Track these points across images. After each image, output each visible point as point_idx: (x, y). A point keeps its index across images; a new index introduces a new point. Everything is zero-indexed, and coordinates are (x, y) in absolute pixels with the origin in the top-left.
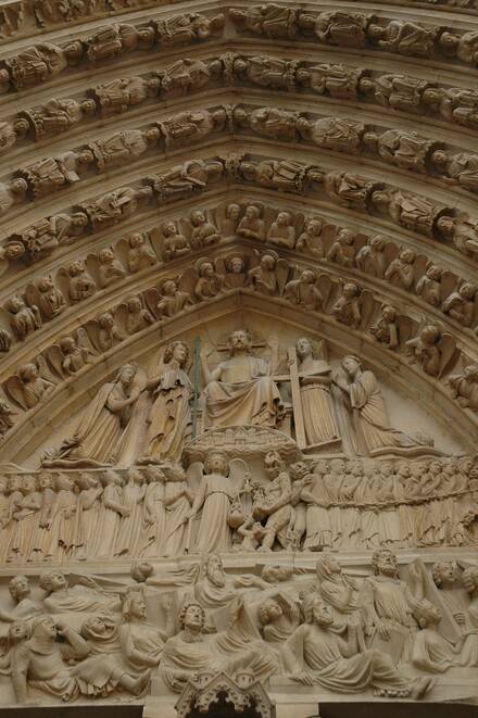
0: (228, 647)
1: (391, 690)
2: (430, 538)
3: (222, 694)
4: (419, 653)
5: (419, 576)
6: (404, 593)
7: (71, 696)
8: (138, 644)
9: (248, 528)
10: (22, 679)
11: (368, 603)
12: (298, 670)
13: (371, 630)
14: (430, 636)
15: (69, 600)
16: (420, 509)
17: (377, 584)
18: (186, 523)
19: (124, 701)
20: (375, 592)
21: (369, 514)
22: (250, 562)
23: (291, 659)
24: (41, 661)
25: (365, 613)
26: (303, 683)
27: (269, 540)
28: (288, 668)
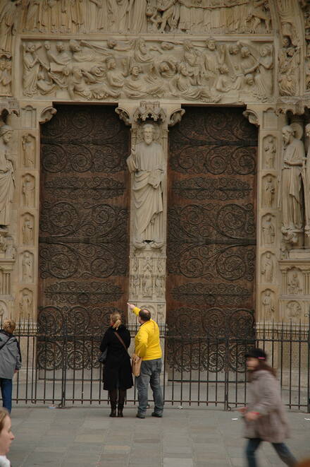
0: (148, 80)
1: (207, 100)
2: (231, 28)
3: (150, 115)
4: (219, 86)
5: (223, 51)
6: (217, 57)
7: (91, 99)
8: (114, 80)
9: (155, 18)
10: (72, 92)
11: (202, 63)
12: (174, 92)
13: (202, 75)
14: (224, 78)
15: (84, 57)
16: (230, 10)
17: (207, 55)
18: (127, 12)
19: (111, 101)
20: (206, 59)
21: (207, 11)
22: (156, 38)
23: (172, 87)
24: (78, 86)
25: (201, 68)
26: (176, 97)
27: (163, 25)
28: (171, 91)
